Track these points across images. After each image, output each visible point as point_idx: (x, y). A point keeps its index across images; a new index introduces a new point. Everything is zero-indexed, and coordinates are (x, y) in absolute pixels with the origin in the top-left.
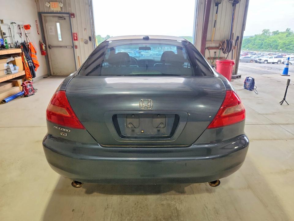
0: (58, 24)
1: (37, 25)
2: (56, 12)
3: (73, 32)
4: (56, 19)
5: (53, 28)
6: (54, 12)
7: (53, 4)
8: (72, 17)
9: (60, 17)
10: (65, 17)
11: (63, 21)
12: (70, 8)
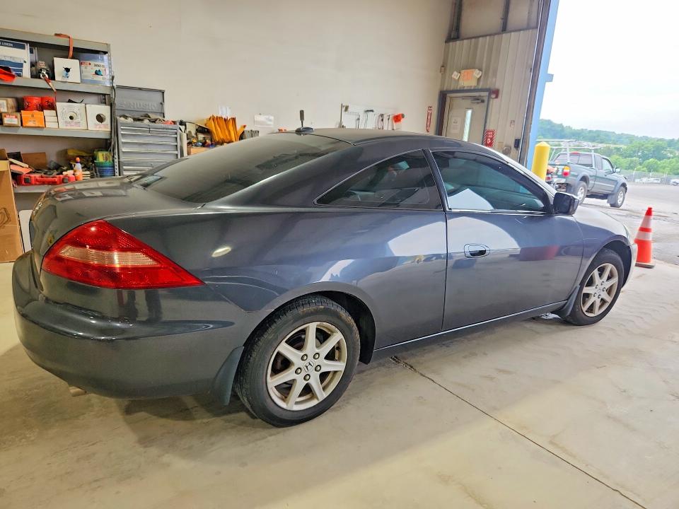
0: (469, 113)
1: (429, 115)
2: (469, 88)
3: (487, 128)
4: (469, 102)
5: (459, 120)
6: (466, 88)
7: (466, 74)
8: (493, 96)
9: (476, 99)
10: (482, 98)
11: (477, 107)
12: (494, 80)
